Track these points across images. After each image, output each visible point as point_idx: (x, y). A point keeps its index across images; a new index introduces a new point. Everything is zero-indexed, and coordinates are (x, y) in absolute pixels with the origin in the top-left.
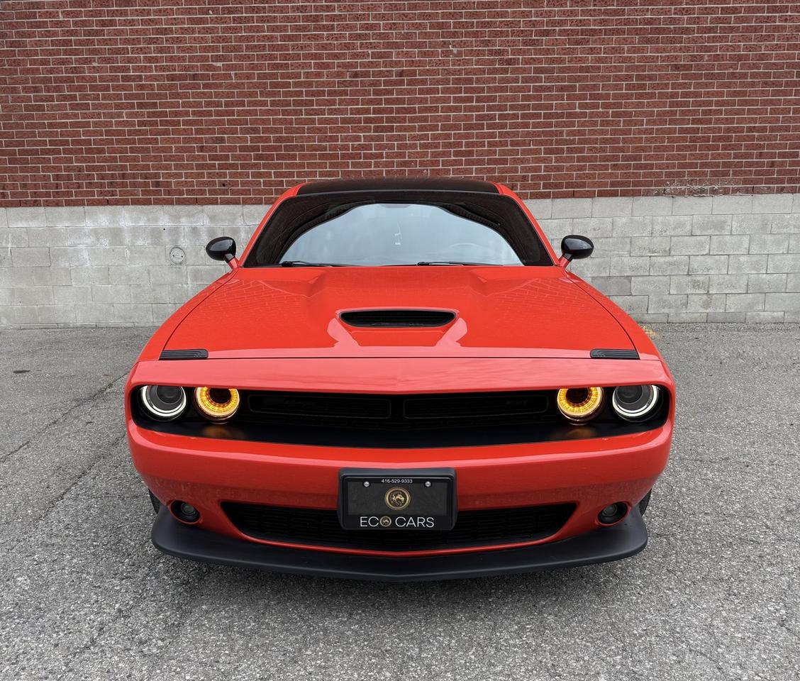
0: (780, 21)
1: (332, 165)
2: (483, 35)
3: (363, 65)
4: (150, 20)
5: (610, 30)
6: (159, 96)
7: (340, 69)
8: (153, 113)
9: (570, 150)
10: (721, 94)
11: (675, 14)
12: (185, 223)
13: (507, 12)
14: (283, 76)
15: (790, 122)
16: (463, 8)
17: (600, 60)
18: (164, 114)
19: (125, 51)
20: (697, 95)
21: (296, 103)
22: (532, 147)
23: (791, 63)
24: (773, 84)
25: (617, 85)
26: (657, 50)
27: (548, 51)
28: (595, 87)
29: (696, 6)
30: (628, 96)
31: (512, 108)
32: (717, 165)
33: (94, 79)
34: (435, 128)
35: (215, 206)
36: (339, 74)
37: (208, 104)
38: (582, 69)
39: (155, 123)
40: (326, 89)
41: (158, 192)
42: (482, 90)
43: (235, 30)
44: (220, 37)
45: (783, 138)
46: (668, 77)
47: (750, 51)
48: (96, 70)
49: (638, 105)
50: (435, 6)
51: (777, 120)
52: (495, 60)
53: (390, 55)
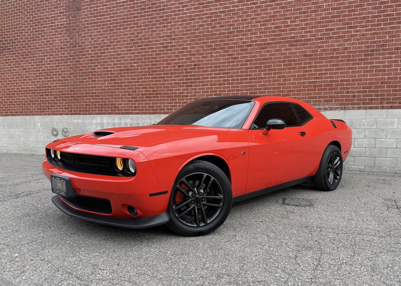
0: (354, 32)
1: (171, 100)
2: (225, 48)
3: (182, 63)
5: (276, 42)
6: (117, 77)
7: (174, 65)
8: (115, 82)
10: (327, 66)
11: (304, 33)
12: (123, 121)
13: (234, 39)
15: (362, 77)
16: (218, 39)
17: (272, 55)
18: (118, 83)
19: (107, 62)
20: (315, 67)
21: (160, 78)
22: (244, 92)
23: (360, 50)
24: (352, 60)
25: (279, 65)
26: (297, 49)
27: (250, 53)
28: (270, 66)
29: (314, 29)
30: (284, 69)
31: (236, 76)
32: (327, 97)
33: (98, 72)
34: (207, 85)
35: (132, 115)
36: (174, 67)
37: (132, 79)
38: (264, 59)
39: (115, 86)
40: (169, 72)
41: (115, 110)
44: (136, 55)
45: (358, 84)
46: (301, 60)
47: (340, 46)
48: (99, 68)
49: (289, 73)
50: (208, 39)
51: (355, 76)
52: (230, 58)
53: (191, 58)
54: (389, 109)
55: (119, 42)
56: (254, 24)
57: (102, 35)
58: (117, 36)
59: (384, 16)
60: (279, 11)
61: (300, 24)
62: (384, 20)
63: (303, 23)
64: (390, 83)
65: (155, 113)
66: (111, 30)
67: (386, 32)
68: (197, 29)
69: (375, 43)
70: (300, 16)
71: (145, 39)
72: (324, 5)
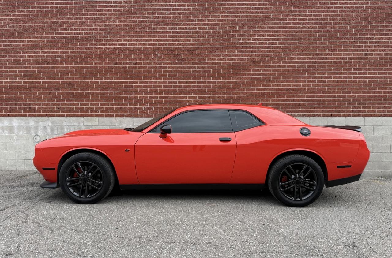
0: (299, 44)
1: (106, 101)
2: (171, 49)
3: (119, 60)
4: (31, 40)
5: (225, 47)
6: (32, 71)
7: (109, 61)
8: (30, 78)
9: (209, 97)
10: (274, 74)
11: (253, 41)
12: (41, 125)
13: (181, 39)
14: (85, 64)
15: (306, 86)
16: (162, 37)
17: (221, 60)
18: (35, 79)
19: (20, 53)
20: (263, 74)
21: (91, 75)
22: (193, 96)
23: (304, 61)
24: (297, 70)
25: (228, 70)
26: (245, 56)
27: (198, 56)
28: (219, 71)
29: (262, 38)
30: (233, 75)
31: (184, 79)
33: (6, 64)
34: (151, 86)
35: (54, 117)
36: (109, 63)
37: (53, 75)
38: (213, 63)
39: (30, 83)
40: (104, 69)
41: (30, 111)
42: (171, 71)
43: (66, 45)
44: (59, 48)
45: (303, 93)
46: (251, 67)
47: (286, 56)
48: (7, 60)
49: (238, 79)
50: (150, 36)
51: (300, 85)
52: (176, 59)
53: (131, 56)
54: (329, 116)
55: (37, 30)
56: (202, 26)
57: (11, 19)
58: (32, 23)
59: (324, 31)
60: (227, 16)
61: (248, 31)
62: (324, 35)
63: (252, 30)
64: (330, 93)
65: (85, 116)
66: (24, 15)
67: (326, 47)
68: (138, 25)
69: (317, 55)
70: (248, 23)
71: (72, 29)
72: (271, 16)
